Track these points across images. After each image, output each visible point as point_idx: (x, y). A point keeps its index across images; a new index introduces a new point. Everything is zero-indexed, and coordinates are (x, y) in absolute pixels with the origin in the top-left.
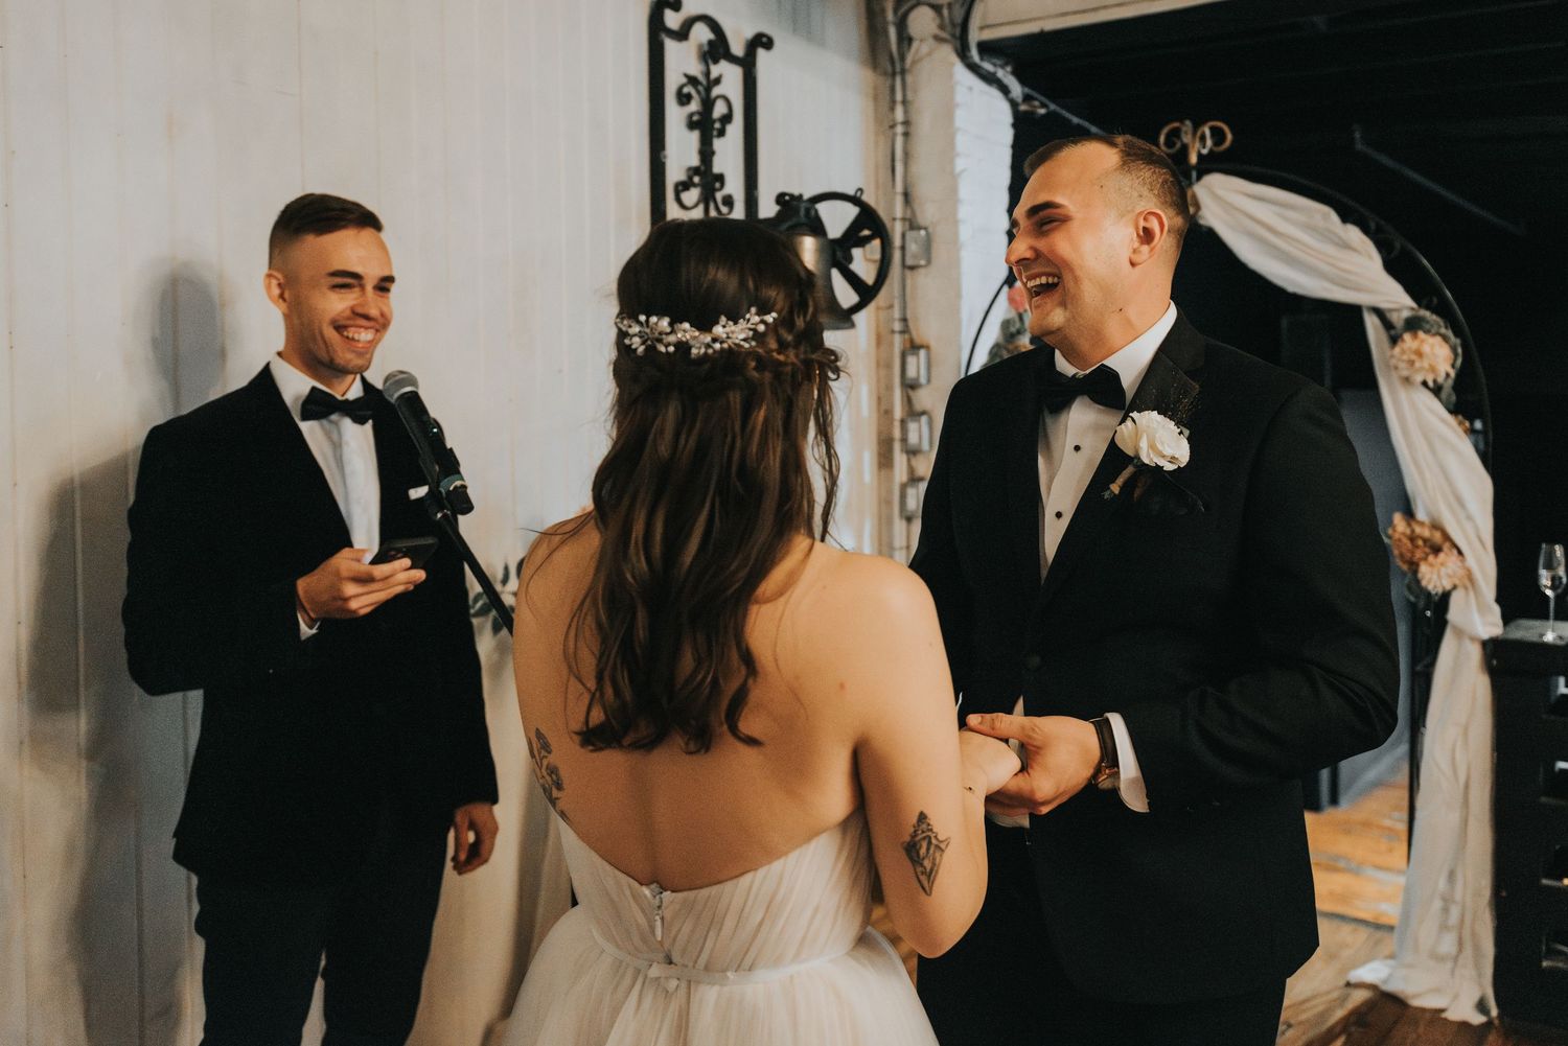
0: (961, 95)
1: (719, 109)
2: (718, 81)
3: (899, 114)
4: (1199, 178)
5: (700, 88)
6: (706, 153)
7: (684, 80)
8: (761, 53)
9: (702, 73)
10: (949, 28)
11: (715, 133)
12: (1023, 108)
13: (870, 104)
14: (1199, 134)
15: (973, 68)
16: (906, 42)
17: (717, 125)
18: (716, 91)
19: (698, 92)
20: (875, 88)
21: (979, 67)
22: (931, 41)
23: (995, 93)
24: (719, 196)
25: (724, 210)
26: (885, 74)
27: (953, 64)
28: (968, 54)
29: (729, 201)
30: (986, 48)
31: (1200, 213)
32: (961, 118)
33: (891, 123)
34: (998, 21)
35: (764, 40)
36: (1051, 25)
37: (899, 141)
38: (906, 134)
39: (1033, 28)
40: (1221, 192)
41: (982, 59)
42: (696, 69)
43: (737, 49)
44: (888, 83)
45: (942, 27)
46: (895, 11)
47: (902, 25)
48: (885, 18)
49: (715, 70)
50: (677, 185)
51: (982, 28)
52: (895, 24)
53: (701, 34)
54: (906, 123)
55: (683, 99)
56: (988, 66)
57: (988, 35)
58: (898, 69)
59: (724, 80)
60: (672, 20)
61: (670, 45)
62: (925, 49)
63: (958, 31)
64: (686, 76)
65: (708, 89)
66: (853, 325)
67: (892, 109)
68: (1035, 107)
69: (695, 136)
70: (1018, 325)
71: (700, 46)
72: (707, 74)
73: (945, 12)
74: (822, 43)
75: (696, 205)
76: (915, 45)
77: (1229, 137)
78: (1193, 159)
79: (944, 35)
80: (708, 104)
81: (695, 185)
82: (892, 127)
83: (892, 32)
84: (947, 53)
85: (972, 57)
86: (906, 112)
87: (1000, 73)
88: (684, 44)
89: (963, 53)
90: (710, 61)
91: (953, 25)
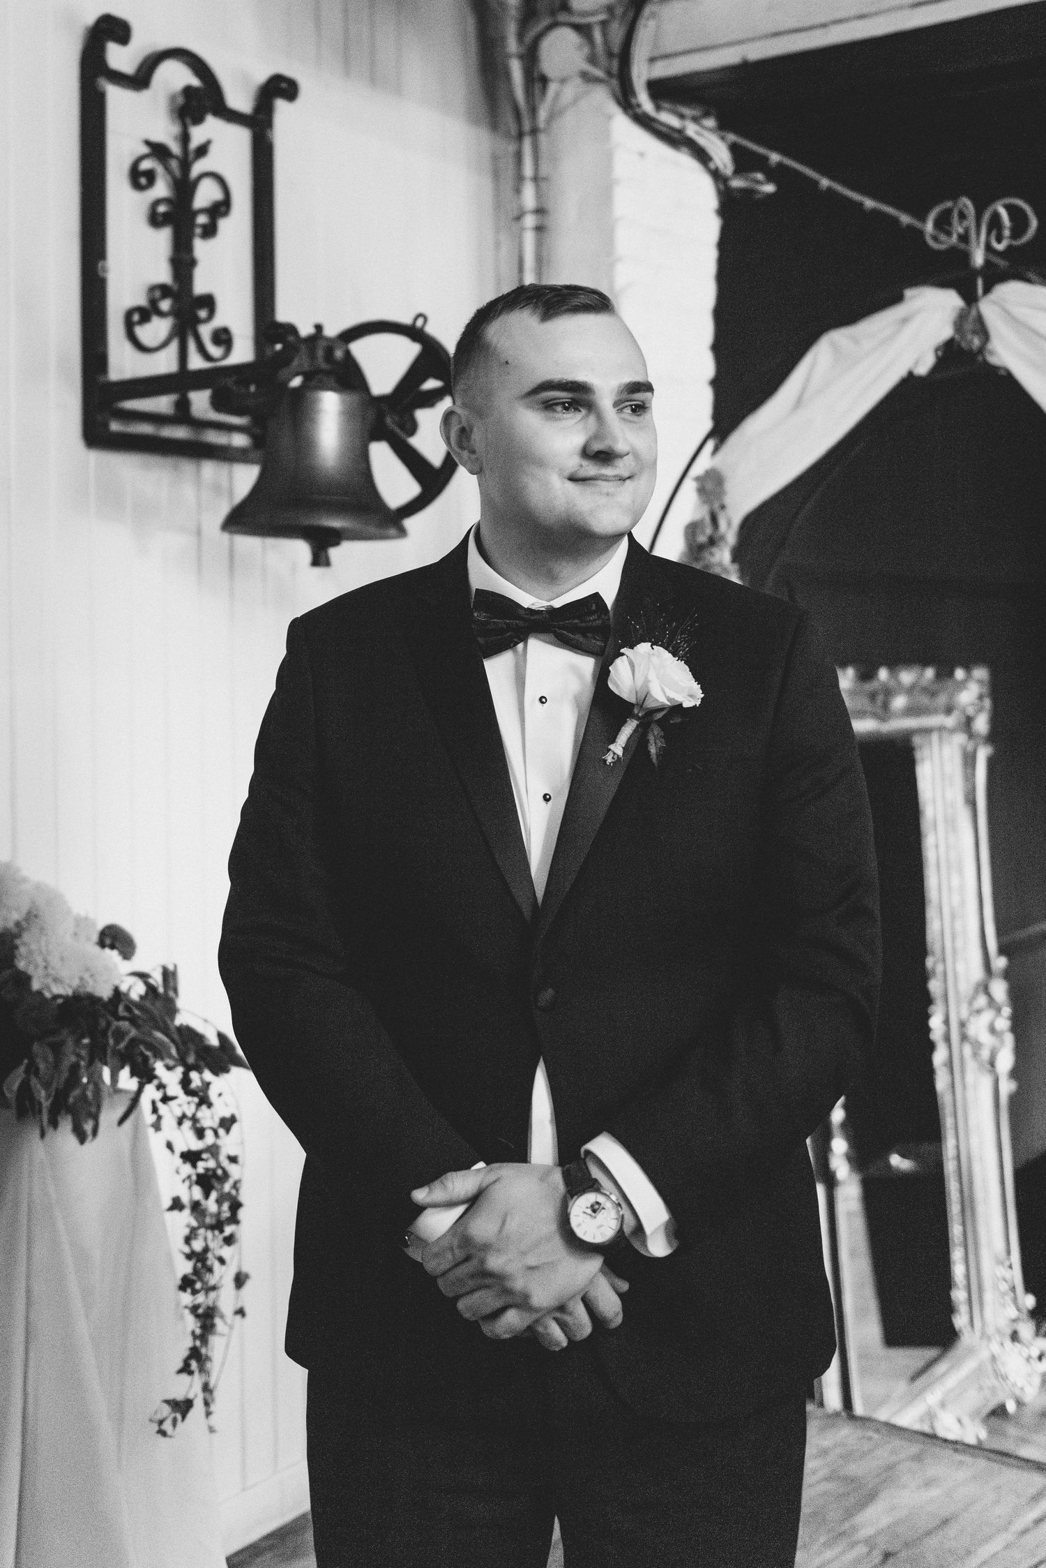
0: (623, 165)
1: (206, 194)
2: (202, 151)
3: (529, 197)
4: (987, 290)
5: (174, 164)
6: (183, 262)
7: (145, 150)
8: (281, 105)
9: (176, 138)
10: (602, 59)
11: (198, 231)
12: (737, 183)
13: (487, 183)
14: (987, 216)
15: (644, 121)
16: (538, 86)
17: (202, 219)
18: (198, 168)
19: (168, 169)
20: (495, 158)
21: (653, 120)
22: (578, 81)
23: (684, 160)
24: (205, 331)
25: (215, 351)
26: (507, 135)
27: (610, 117)
28: (633, 101)
29: (223, 338)
30: (662, 90)
31: (990, 346)
32: (624, 202)
33: (516, 213)
34: (680, 48)
35: (284, 85)
36: (758, 52)
37: (529, 239)
38: (539, 229)
39: (730, 57)
40: (1020, 312)
41: (658, 108)
42: (165, 131)
43: (240, 99)
44: (512, 148)
45: (592, 60)
46: (520, 36)
47: (531, 57)
48: (504, 47)
49: (198, 135)
50: (129, 315)
51: (652, 60)
52: (521, 57)
53: (175, 77)
54: (540, 211)
55: (139, 179)
56: (668, 118)
57: (664, 70)
58: (527, 126)
59: (213, 149)
60: (120, 58)
61: (116, 96)
62: (569, 92)
63: (615, 65)
64: (148, 143)
65: (186, 165)
66: (402, 532)
67: (518, 191)
68: (758, 182)
69: (164, 236)
70: (709, 531)
71: (173, 98)
72: (185, 138)
73: (597, 35)
74: (397, 89)
75: (164, 345)
76: (553, 88)
77: (1034, 223)
78: (979, 258)
79: (599, 73)
80: (184, 188)
81: (161, 314)
82: (519, 218)
83: (516, 70)
84: (602, 99)
85: (639, 106)
86: (539, 194)
87: (691, 130)
88: (145, 94)
89: (625, 100)
90: (188, 121)
91: (610, 55)
